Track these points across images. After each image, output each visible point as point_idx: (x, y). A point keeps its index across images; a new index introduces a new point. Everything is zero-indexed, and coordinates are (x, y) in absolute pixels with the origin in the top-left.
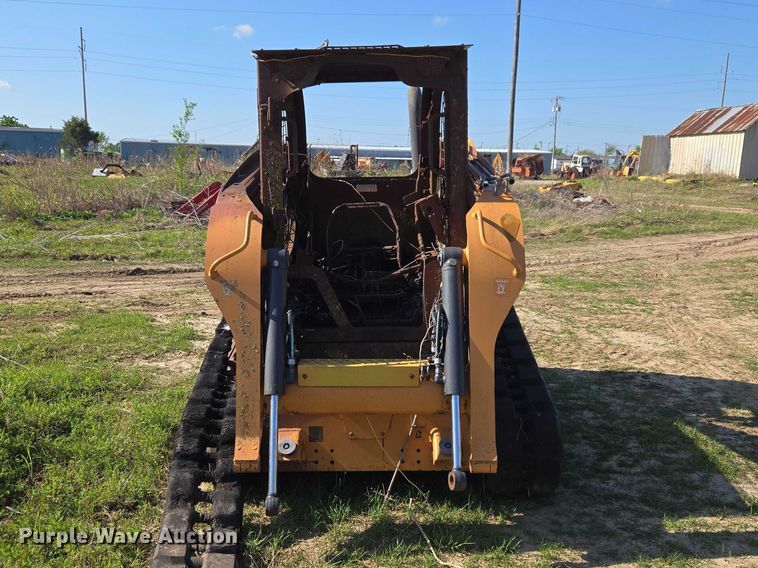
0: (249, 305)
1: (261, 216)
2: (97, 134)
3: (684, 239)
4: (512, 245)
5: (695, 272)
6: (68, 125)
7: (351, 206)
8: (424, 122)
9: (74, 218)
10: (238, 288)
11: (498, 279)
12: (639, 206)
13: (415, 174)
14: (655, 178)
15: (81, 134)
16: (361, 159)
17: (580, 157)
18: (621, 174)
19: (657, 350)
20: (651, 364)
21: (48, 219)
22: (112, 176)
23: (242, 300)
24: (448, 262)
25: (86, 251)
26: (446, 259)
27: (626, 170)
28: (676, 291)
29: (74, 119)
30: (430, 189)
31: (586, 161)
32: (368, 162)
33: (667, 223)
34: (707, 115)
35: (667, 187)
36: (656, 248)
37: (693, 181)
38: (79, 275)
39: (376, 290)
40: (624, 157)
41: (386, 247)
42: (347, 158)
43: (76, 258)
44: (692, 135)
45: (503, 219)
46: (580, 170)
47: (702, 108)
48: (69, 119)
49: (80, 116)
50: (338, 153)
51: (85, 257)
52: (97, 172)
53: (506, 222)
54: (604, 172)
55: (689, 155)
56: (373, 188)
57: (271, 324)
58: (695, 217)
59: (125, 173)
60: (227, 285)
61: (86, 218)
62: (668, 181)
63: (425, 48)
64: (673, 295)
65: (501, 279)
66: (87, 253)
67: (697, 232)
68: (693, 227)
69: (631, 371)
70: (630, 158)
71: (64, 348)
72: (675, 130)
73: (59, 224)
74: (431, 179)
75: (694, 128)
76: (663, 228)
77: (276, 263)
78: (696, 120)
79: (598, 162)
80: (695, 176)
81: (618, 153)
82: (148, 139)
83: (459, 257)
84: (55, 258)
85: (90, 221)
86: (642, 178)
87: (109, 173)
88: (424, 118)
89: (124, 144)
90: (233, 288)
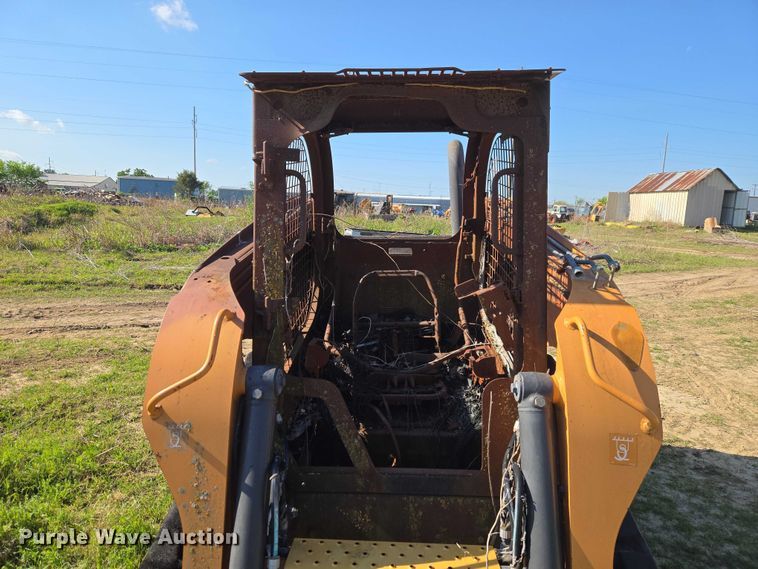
0: (208, 466)
1: (241, 315)
2: (202, 183)
3: (660, 277)
4: (634, 377)
5: (686, 313)
6: (181, 176)
7: (381, 274)
8: (468, 180)
9: (160, 250)
10: (194, 436)
11: (617, 435)
12: (615, 247)
13: (456, 238)
14: (619, 224)
15: (190, 184)
16: (395, 205)
17: (559, 207)
18: (589, 220)
19: (693, 412)
20: (695, 434)
21: (138, 251)
22: (200, 216)
23: (198, 456)
24: (531, 399)
25: (160, 281)
26: (526, 394)
27: (593, 217)
28: (680, 335)
29: (185, 172)
30: (473, 255)
31: (563, 210)
32: (400, 208)
33: (641, 263)
34: (658, 177)
35: (629, 231)
36: (640, 286)
37: (648, 228)
38: (146, 305)
39: (409, 385)
40: (592, 208)
41: (422, 323)
42: (384, 205)
43: (151, 287)
44: (646, 192)
45: (615, 332)
46: (559, 216)
47: (654, 173)
48: (181, 171)
49: (190, 170)
50: (377, 200)
51: (158, 286)
52: (189, 212)
53: (620, 336)
54: (576, 217)
55: (644, 207)
56: (407, 251)
57: (243, 500)
58: (662, 258)
59: (211, 213)
60: (177, 430)
61: (170, 250)
62: (630, 227)
63: (493, 73)
64: (678, 339)
65: (622, 436)
66: (160, 283)
67: (666, 271)
68: (663, 267)
69: (677, 444)
70: (597, 209)
71: (84, 403)
72: (634, 188)
73: (146, 255)
74: (474, 244)
75: (649, 187)
76: (639, 267)
77: (258, 394)
78: (649, 181)
79: (572, 210)
80: (650, 223)
81: (587, 204)
82: (239, 188)
83: (548, 391)
84: (132, 287)
85: (173, 253)
86: (608, 224)
87: (199, 213)
88: (468, 175)
89: (222, 191)
90: (185, 437)
